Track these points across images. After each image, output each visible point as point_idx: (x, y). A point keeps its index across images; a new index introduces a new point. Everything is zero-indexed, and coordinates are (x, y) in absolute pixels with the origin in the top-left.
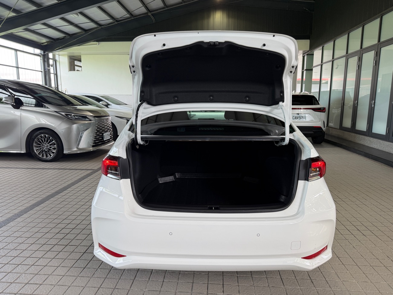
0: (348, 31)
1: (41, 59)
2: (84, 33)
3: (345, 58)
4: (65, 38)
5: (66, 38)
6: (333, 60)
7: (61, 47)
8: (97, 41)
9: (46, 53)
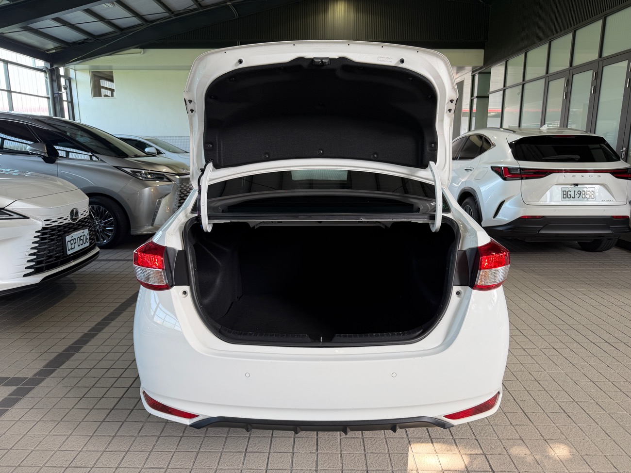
0: (550, 38)
1: (47, 77)
2: (118, 34)
3: (544, 80)
4: (86, 41)
5: (89, 41)
6: (524, 83)
7: (80, 57)
8: (141, 48)
9: (55, 66)
